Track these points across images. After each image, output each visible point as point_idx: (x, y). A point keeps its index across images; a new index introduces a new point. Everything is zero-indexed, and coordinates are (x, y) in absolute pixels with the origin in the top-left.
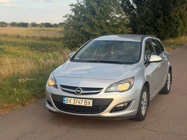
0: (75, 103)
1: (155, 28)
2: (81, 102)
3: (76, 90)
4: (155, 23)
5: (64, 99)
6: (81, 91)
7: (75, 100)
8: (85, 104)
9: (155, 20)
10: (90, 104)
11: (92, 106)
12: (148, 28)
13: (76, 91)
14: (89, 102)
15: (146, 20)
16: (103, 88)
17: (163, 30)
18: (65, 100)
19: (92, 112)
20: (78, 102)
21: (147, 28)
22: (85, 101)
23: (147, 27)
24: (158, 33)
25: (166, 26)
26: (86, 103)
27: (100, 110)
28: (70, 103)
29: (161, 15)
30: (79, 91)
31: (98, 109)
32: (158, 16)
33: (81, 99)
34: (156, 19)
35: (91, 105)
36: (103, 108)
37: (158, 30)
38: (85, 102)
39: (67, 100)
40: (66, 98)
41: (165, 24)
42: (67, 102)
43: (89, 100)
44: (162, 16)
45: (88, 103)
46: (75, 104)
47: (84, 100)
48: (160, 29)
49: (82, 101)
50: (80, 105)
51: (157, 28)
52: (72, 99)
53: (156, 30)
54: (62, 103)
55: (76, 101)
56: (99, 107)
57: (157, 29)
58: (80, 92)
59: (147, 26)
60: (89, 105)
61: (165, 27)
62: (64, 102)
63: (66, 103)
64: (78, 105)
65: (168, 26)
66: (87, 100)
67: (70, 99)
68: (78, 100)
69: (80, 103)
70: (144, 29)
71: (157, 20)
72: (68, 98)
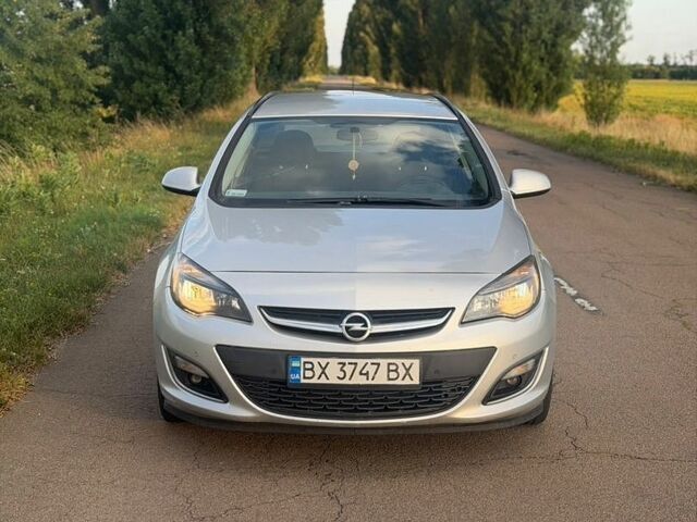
0: (348, 376)
1: (169, 69)
2: (371, 369)
3: (344, 324)
4: (167, 49)
5: (295, 364)
6: (366, 325)
7: (344, 364)
8: (390, 379)
9: (164, 37)
10: (411, 376)
11: (418, 383)
12: (143, 67)
13: (347, 328)
14: (408, 370)
15: (130, 37)
16: (453, 309)
17: (197, 74)
18: (299, 368)
19: (416, 408)
20: (361, 374)
21: (136, 66)
22: (389, 364)
23: (139, 65)
24: (178, 87)
25: (205, 60)
26: (393, 375)
27: (446, 396)
28: (323, 380)
29: (187, 20)
30: (357, 327)
31: (441, 392)
32: (177, 24)
33: (370, 361)
34: (169, 32)
35: (415, 379)
36: (460, 389)
37: (178, 77)
38: (389, 371)
39: (309, 366)
40: (303, 360)
41: (204, 54)
42: (309, 374)
43: (407, 362)
44: (191, 21)
45: (402, 371)
46: (346, 381)
47: (384, 362)
48: (187, 73)
49: (379, 364)
50: (370, 382)
51: (177, 69)
52: (334, 362)
53: (171, 75)
54: (284, 382)
55: (349, 369)
56: (440, 387)
57: (174, 72)
58: (364, 332)
59: (136, 60)
60: (407, 381)
61: (202, 64)
62: (293, 377)
63: (303, 381)
64: (359, 386)
65: (213, 61)
66: (399, 362)
67: (323, 361)
68: (361, 362)
69: (367, 374)
70: (127, 72)
71: (176, 38)
72: (315, 361)
